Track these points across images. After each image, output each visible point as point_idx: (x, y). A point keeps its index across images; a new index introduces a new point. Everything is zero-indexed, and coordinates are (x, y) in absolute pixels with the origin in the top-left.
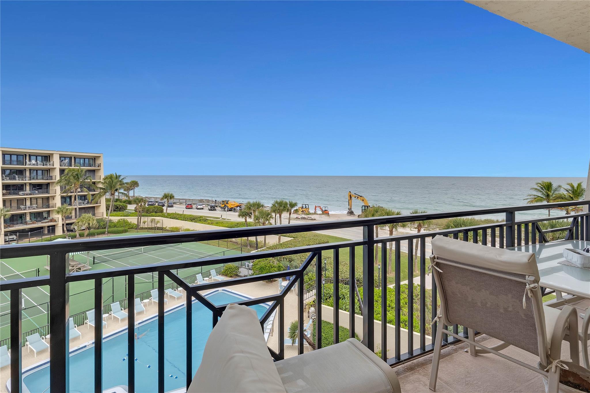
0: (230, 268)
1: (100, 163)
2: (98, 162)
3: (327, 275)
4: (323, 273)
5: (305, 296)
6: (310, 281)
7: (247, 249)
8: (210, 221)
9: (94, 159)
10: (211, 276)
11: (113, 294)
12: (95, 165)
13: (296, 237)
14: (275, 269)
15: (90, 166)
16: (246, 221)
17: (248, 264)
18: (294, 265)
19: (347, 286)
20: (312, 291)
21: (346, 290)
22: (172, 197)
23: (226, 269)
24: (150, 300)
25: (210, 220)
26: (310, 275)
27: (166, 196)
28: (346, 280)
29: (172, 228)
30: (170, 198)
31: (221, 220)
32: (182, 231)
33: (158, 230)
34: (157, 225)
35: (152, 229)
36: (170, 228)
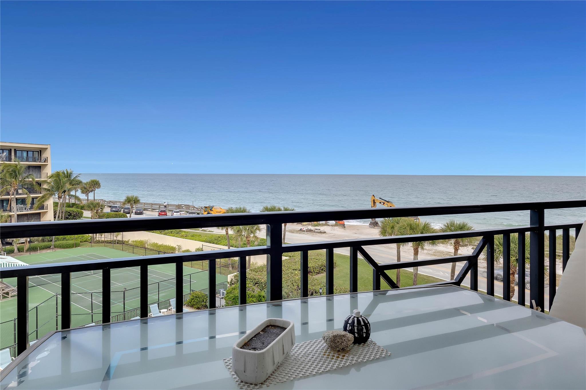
0: (196, 297)
1: (47, 157)
2: (44, 156)
7: (229, 271)
8: (183, 233)
9: (40, 152)
10: (171, 307)
11: (37, 329)
12: (41, 160)
13: (293, 256)
15: (35, 161)
16: (227, 234)
17: (223, 291)
22: (136, 201)
23: (192, 297)
25: (185, 232)
27: (129, 200)
29: (135, 241)
30: (135, 203)
31: (201, 232)
32: (148, 246)
33: (118, 244)
34: (117, 237)
35: (110, 243)
36: (133, 241)
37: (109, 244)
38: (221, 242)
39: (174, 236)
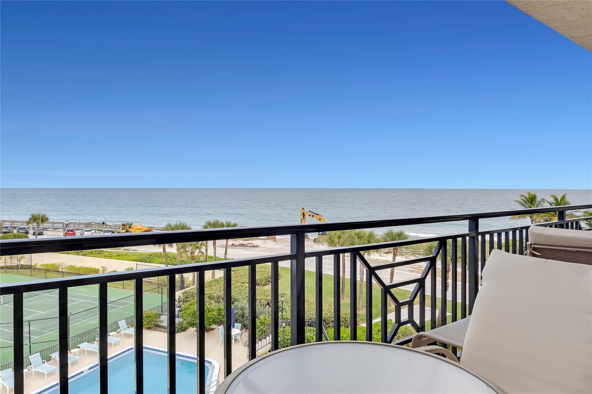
3: (284, 316)
4: (280, 314)
5: (258, 345)
6: (261, 325)
8: (106, 254)
10: (119, 330)
14: (215, 313)
16: (164, 251)
18: (240, 306)
19: (312, 328)
20: (265, 338)
21: (311, 333)
22: (44, 219)
24: (28, 369)
25: (107, 252)
26: (262, 318)
27: (34, 219)
28: (308, 321)
29: (46, 265)
30: (42, 221)
31: (123, 251)
32: (62, 269)
33: (22, 270)
34: (20, 262)
35: (11, 268)
36: (43, 265)
37: (9, 270)
38: (154, 260)
39: (96, 256)
